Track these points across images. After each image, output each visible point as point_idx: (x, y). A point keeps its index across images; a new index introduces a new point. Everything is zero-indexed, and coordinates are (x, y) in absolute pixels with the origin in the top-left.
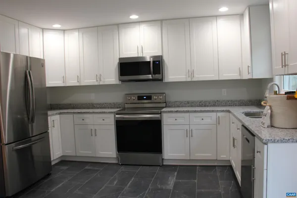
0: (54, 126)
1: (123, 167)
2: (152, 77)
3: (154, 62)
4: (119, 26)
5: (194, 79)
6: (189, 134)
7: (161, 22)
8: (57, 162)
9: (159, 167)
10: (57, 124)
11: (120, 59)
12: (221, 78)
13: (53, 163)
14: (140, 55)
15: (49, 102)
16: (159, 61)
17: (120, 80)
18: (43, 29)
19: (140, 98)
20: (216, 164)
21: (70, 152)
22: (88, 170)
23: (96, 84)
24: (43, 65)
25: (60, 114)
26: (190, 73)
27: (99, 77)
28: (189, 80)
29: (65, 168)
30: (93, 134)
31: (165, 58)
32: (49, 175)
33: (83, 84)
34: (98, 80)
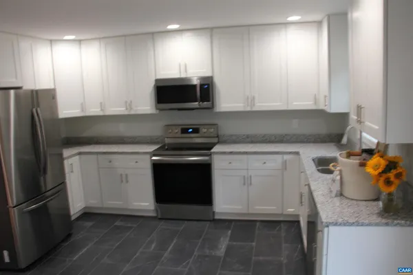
0: (72, 172)
1: (162, 222)
2: (199, 105)
3: (202, 86)
4: (154, 36)
5: (255, 109)
6: (247, 181)
7: (211, 32)
8: (78, 215)
9: (209, 222)
10: (76, 168)
11: (157, 81)
12: (291, 108)
13: (73, 218)
14: (183, 76)
15: (63, 136)
16: (208, 85)
17: (157, 109)
18: (51, 41)
19: (185, 131)
20: (281, 219)
21: (95, 203)
22: (118, 228)
23: (126, 113)
24: (54, 97)
25: (80, 154)
26: (250, 100)
27: (129, 105)
28: (248, 109)
29: (89, 224)
30: (124, 180)
31: (217, 80)
32: (69, 236)
33: (108, 113)
34: (128, 107)
